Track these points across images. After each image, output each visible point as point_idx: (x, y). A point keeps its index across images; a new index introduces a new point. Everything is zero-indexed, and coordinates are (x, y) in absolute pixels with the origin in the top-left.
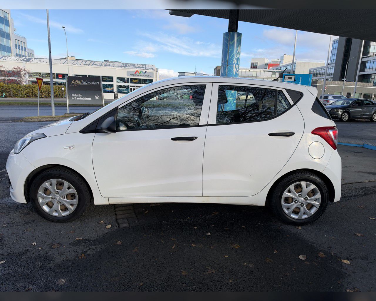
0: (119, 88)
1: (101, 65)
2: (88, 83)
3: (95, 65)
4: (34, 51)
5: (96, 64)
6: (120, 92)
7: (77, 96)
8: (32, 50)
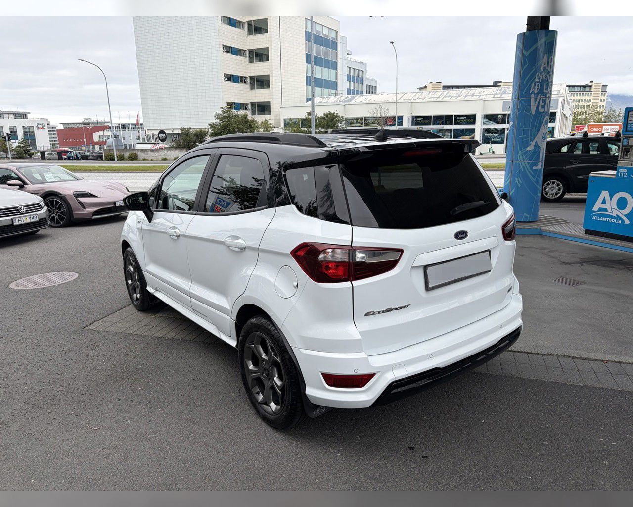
0: (486, 134)
1: (459, 96)
3: (449, 96)
4: (377, 81)
5: (451, 95)
6: (486, 140)
8: (374, 80)
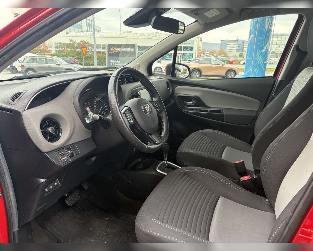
2: (125, 50)
7: (115, 62)
